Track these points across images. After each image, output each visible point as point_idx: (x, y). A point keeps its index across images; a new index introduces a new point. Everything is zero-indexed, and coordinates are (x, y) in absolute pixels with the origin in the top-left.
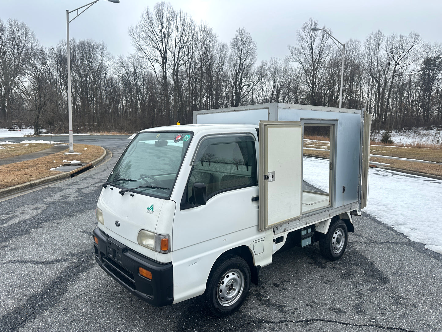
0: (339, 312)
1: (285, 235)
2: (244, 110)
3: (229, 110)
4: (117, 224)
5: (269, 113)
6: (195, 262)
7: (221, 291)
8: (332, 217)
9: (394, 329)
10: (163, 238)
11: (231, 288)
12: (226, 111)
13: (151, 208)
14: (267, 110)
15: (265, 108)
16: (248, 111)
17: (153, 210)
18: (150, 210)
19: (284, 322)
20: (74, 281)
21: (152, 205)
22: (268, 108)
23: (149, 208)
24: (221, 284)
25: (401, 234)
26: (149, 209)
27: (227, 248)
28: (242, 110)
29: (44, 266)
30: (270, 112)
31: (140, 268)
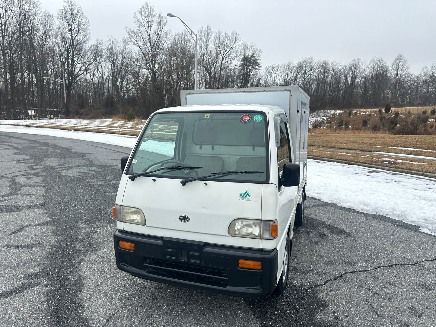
0: (351, 264)
2: (258, 92)
3: (237, 91)
4: (184, 219)
5: (291, 96)
9: (392, 265)
12: (233, 91)
13: (246, 194)
14: (288, 92)
15: (286, 90)
16: (263, 92)
17: (249, 196)
18: (246, 196)
19: (327, 282)
20: (80, 305)
21: (247, 192)
22: (290, 91)
23: (243, 195)
26: (243, 196)
27: (288, 226)
28: (255, 92)
30: (291, 94)
31: (241, 261)
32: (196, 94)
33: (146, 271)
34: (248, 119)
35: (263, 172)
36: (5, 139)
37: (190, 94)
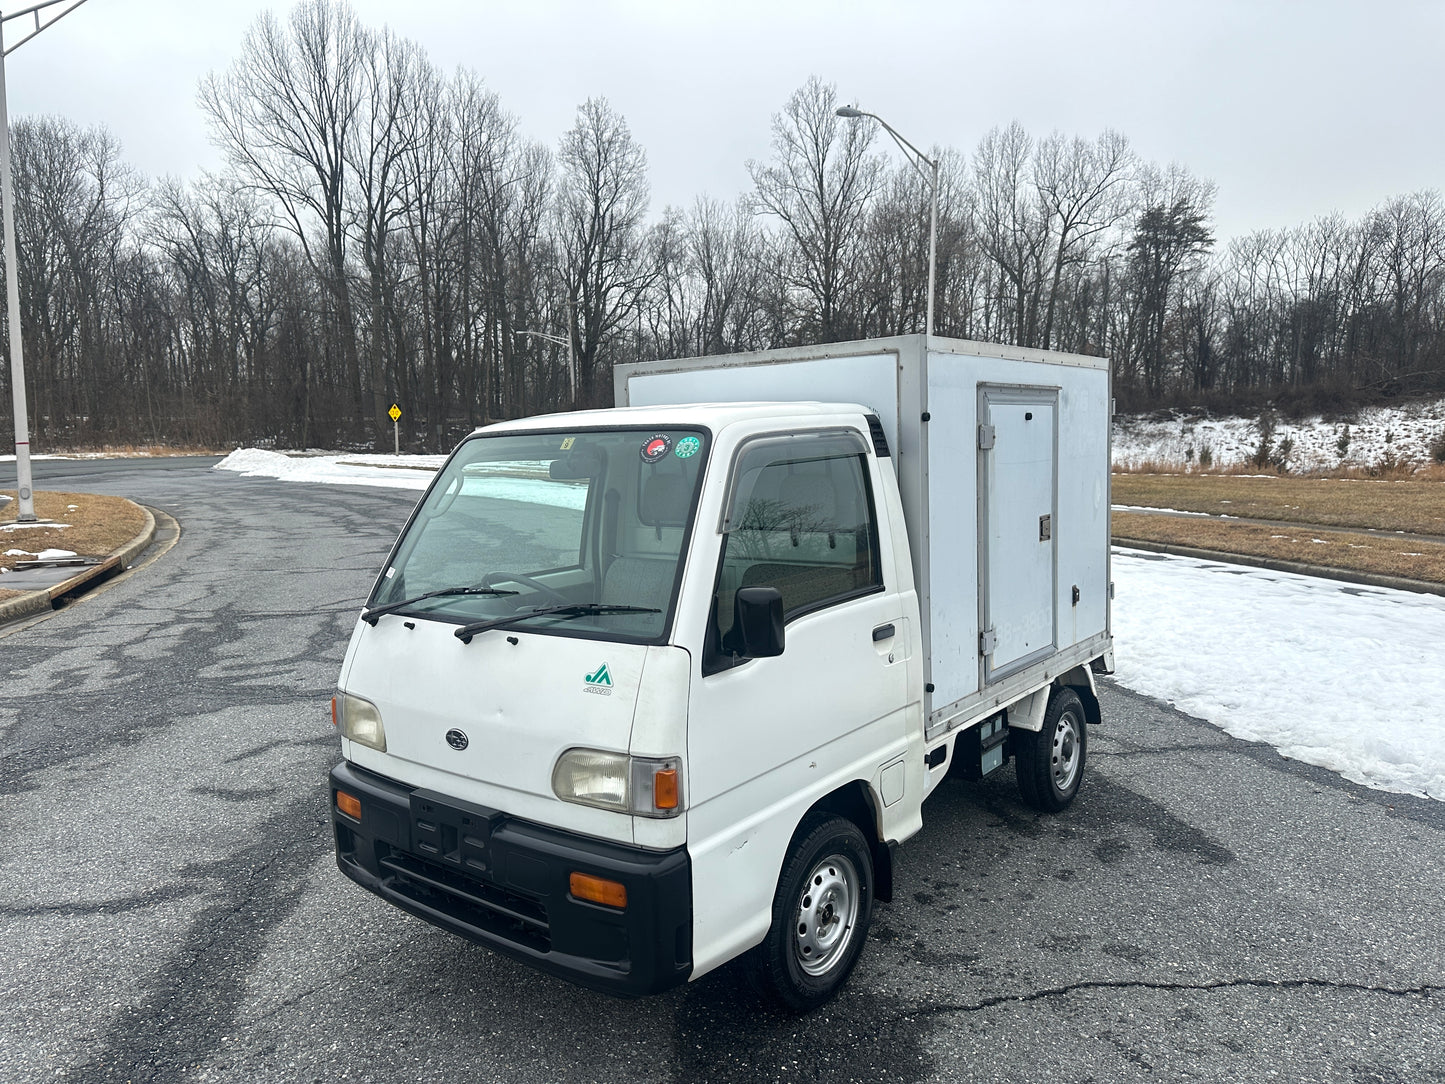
1: (949, 740)
4: (456, 740)
5: (900, 368)
6: (741, 840)
7: (803, 929)
8: (1052, 680)
10: (658, 767)
11: (827, 917)
13: (602, 676)
14: (893, 358)
15: (885, 352)
16: (824, 361)
17: (608, 683)
18: (600, 681)
19: (994, 1004)
21: (604, 668)
22: (896, 352)
23: (593, 676)
24: (802, 907)
25: (1202, 722)
26: (593, 680)
27: (821, 791)
29: (111, 918)
30: (901, 364)
31: (575, 877)
32: (651, 373)
33: (387, 881)
34: (660, 450)
35: (659, 611)
36: (388, 508)
37: (636, 374)
